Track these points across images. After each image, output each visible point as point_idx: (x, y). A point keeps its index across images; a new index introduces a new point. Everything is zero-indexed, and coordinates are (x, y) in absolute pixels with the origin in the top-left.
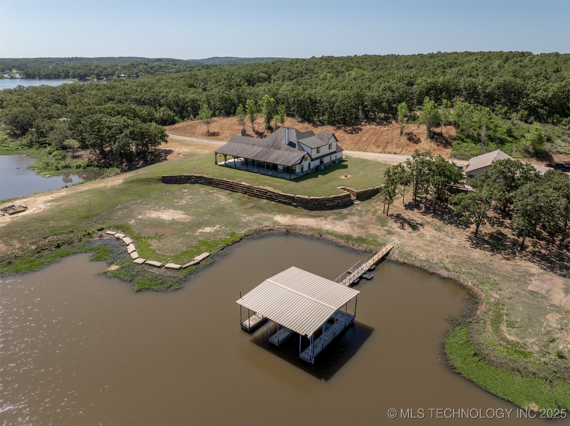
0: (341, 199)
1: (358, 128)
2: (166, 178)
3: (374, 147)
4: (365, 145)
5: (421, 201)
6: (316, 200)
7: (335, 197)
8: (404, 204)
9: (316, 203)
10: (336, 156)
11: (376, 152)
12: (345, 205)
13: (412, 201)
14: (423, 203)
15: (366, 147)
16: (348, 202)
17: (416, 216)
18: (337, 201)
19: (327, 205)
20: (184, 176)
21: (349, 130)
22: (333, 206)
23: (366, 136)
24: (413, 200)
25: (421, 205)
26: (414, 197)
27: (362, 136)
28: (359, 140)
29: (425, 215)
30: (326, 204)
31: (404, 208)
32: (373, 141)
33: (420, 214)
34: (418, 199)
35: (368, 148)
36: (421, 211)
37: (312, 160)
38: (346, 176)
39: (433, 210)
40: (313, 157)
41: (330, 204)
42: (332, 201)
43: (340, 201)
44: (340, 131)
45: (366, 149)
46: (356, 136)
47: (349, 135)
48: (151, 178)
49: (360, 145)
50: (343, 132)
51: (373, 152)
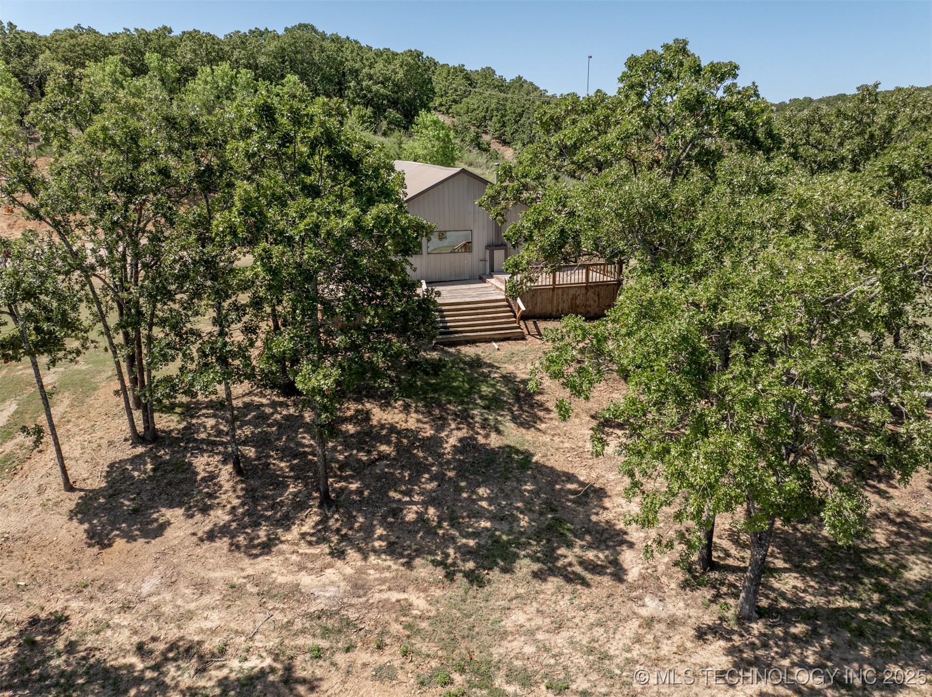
5: (188, 434)
8: (72, 501)
13: (128, 452)
14: (210, 446)
17: (202, 587)
24: (137, 439)
25: (202, 463)
26: (138, 414)
29: (267, 547)
31: (79, 530)
33: (223, 544)
34: (165, 422)
36: (220, 516)
39: (299, 473)
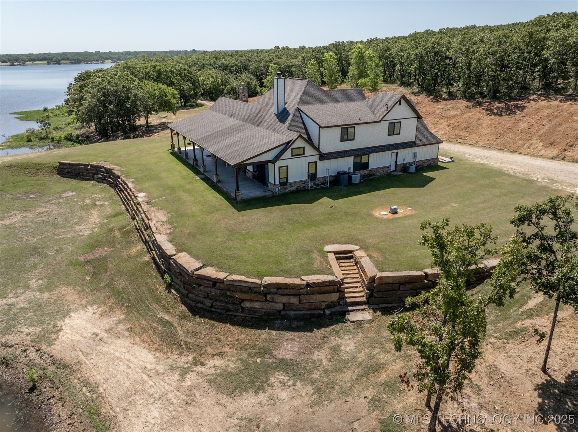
0: (299, 295)
1: (517, 106)
2: (65, 167)
3: (542, 144)
4: (520, 139)
6: (216, 282)
7: (279, 287)
9: (213, 291)
10: (415, 155)
11: (541, 156)
12: (312, 316)
15: (520, 142)
16: (329, 307)
18: (285, 299)
19: (247, 305)
20: (92, 166)
21: (498, 108)
22: (268, 314)
23: (530, 120)
27: (519, 121)
28: (510, 128)
30: (243, 300)
31: (536, 400)
32: (540, 132)
35: (525, 147)
37: (323, 157)
38: (394, 212)
40: (325, 149)
41: (257, 305)
42: (265, 295)
43: (294, 300)
44: (479, 109)
45: (519, 148)
46: (507, 121)
47: (493, 116)
48: (43, 164)
49: (508, 138)
50: (484, 111)
51: (534, 155)
